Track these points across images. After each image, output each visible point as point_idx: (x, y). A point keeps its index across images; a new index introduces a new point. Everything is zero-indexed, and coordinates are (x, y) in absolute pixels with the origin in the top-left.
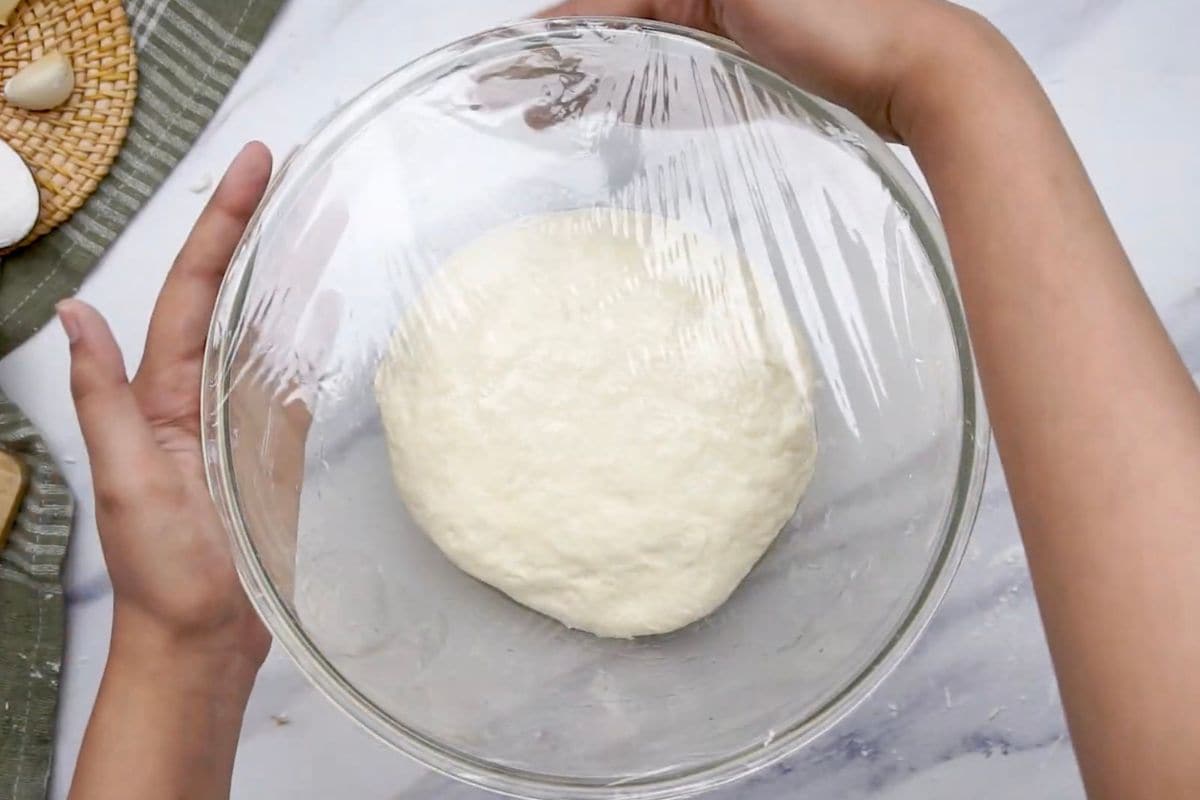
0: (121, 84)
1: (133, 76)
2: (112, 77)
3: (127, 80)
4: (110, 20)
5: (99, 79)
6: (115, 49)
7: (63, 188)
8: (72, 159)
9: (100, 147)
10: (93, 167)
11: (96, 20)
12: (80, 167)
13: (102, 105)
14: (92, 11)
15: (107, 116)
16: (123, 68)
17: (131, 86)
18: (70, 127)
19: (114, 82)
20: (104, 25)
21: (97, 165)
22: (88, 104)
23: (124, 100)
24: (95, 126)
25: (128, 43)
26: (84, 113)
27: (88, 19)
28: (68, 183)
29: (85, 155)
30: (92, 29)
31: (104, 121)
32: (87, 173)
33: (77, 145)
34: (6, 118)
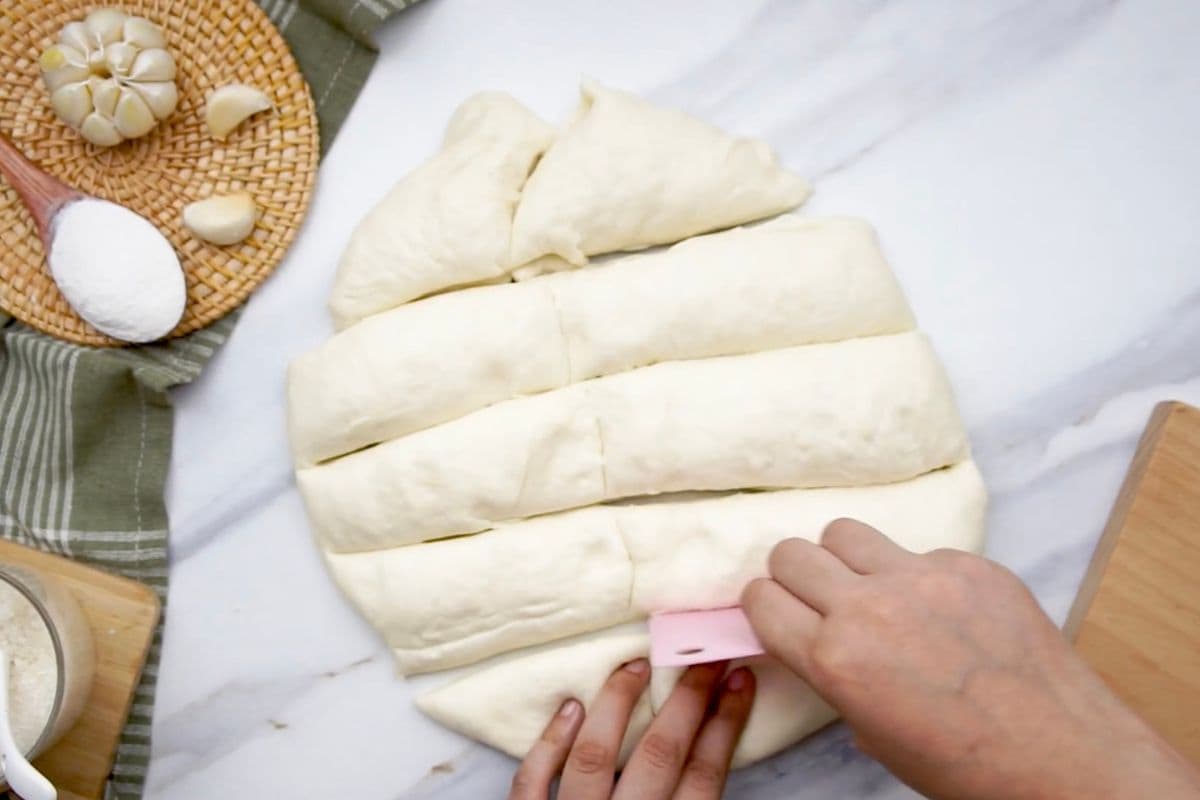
0: (304, 130)
1: (314, 121)
2: (295, 124)
3: (309, 125)
4: (282, 69)
5: (282, 129)
6: (292, 96)
7: (265, 242)
8: (269, 212)
9: (295, 196)
10: (291, 216)
11: (268, 71)
12: (278, 218)
13: (289, 153)
14: (263, 63)
15: (295, 164)
16: (303, 113)
17: (315, 130)
18: (261, 181)
19: (296, 129)
20: (276, 75)
21: (294, 214)
22: (275, 154)
23: (310, 145)
24: (286, 176)
25: (304, 89)
26: (273, 165)
27: (260, 71)
28: (269, 236)
29: (280, 206)
30: (266, 81)
31: (293, 170)
32: (286, 222)
33: (271, 198)
34: (197, 184)
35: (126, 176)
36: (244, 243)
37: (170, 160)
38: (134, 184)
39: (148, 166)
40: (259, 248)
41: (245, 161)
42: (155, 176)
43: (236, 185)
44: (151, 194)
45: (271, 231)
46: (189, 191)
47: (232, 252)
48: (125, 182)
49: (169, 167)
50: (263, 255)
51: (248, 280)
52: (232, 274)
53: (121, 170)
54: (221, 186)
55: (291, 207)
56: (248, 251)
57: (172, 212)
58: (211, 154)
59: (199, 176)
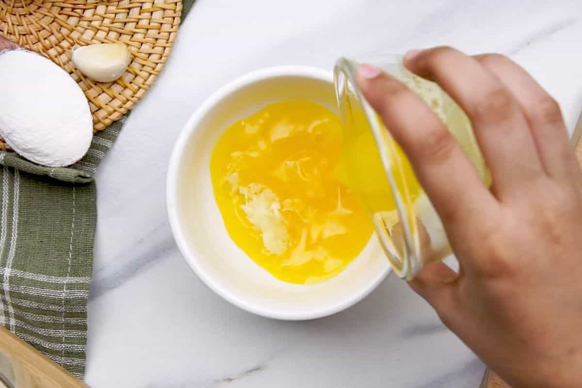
7: (131, 83)
8: (137, 59)
9: (158, 50)
10: (153, 65)
12: (143, 65)
13: (157, 15)
15: (161, 24)
18: (133, 34)
21: (156, 64)
22: (147, 15)
23: (175, 11)
24: (153, 33)
26: (144, 23)
28: (135, 79)
29: (146, 56)
31: (160, 28)
32: (149, 70)
33: (139, 49)
34: (82, 30)
35: (25, 16)
36: (115, 82)
37: (62, 8)
38: (31, 23)
39: (44, 11)
40: (125, 87)
41: (121, 17)
42: (48, 20)
43: (113, 35)
44: (43, 33)
45: (136, 75)
46: (75, 35)
47: (104, 88)
48: (24, 21)
49: (60, 14)
50: (128, 93)
51: (115, 111)
52: (103, 105)
53: (21, 11)
54: (101, 35)
55: (154, 58)
56: (116, 89)
57: (60, 50)
58: (96, 8)
59: (85, 24)
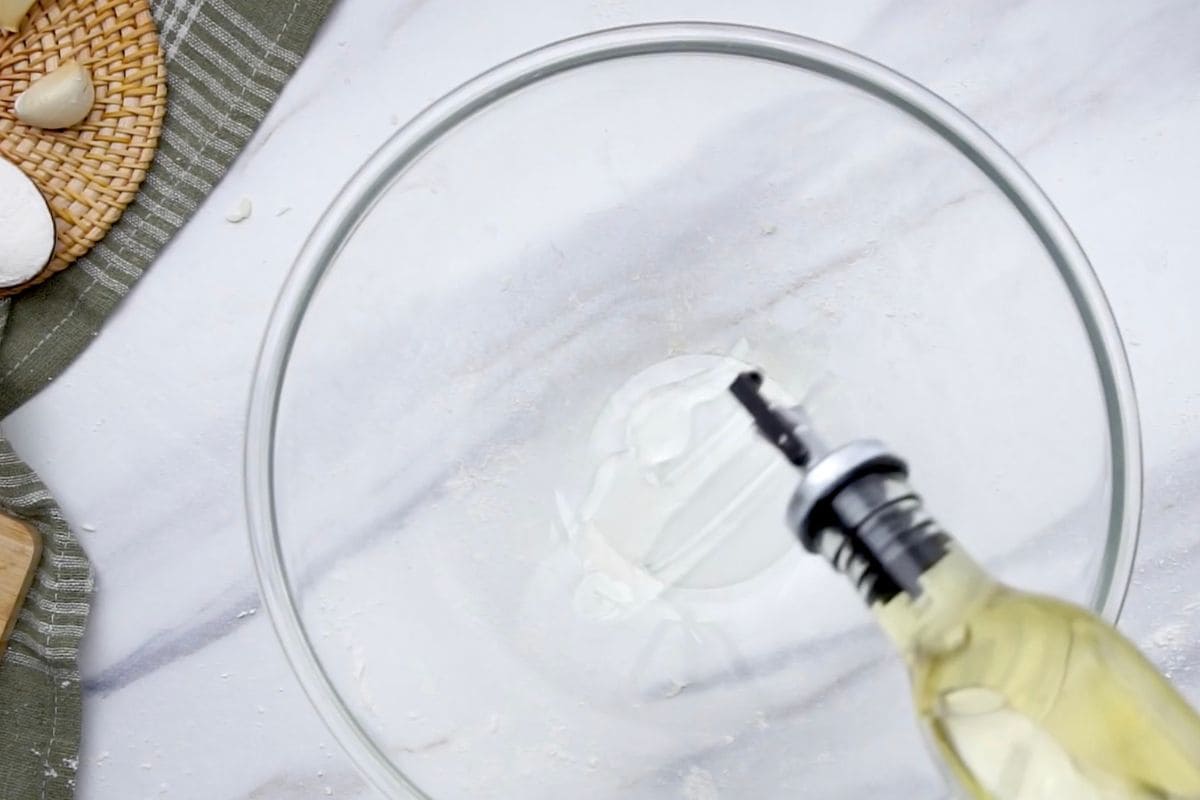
0: (148, 100)
1: (161, 91)
2: (137, 92)
3: (155, 94)
4: (135, 26)
5: (123, 94)
6: (141, 59)
7: (81, 218)
8: (92, 185)
9: (124, 172)
10: (114, 194)
11: (119, 26)
12: (102, 194)
13: (126, 123)
14: (115, 16)
15: (131, 136)
17: (159, 101)
18: (89, 148)
19: (140, 97)
20: (128, 32)
21: (120, 192)
22: (110, 122)
23: (151, 117)
24: (118, 147)
25: (156, 53)
26: (106, 133)
27: (110, 25)
28: (87, 212)
29: (106, 180)
30: (114, 36)
31: (128, 142)
32: (109, 201)
33: (97, 169)
34: (16, 138)
